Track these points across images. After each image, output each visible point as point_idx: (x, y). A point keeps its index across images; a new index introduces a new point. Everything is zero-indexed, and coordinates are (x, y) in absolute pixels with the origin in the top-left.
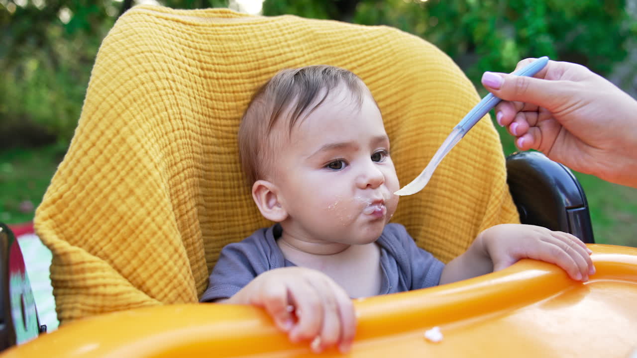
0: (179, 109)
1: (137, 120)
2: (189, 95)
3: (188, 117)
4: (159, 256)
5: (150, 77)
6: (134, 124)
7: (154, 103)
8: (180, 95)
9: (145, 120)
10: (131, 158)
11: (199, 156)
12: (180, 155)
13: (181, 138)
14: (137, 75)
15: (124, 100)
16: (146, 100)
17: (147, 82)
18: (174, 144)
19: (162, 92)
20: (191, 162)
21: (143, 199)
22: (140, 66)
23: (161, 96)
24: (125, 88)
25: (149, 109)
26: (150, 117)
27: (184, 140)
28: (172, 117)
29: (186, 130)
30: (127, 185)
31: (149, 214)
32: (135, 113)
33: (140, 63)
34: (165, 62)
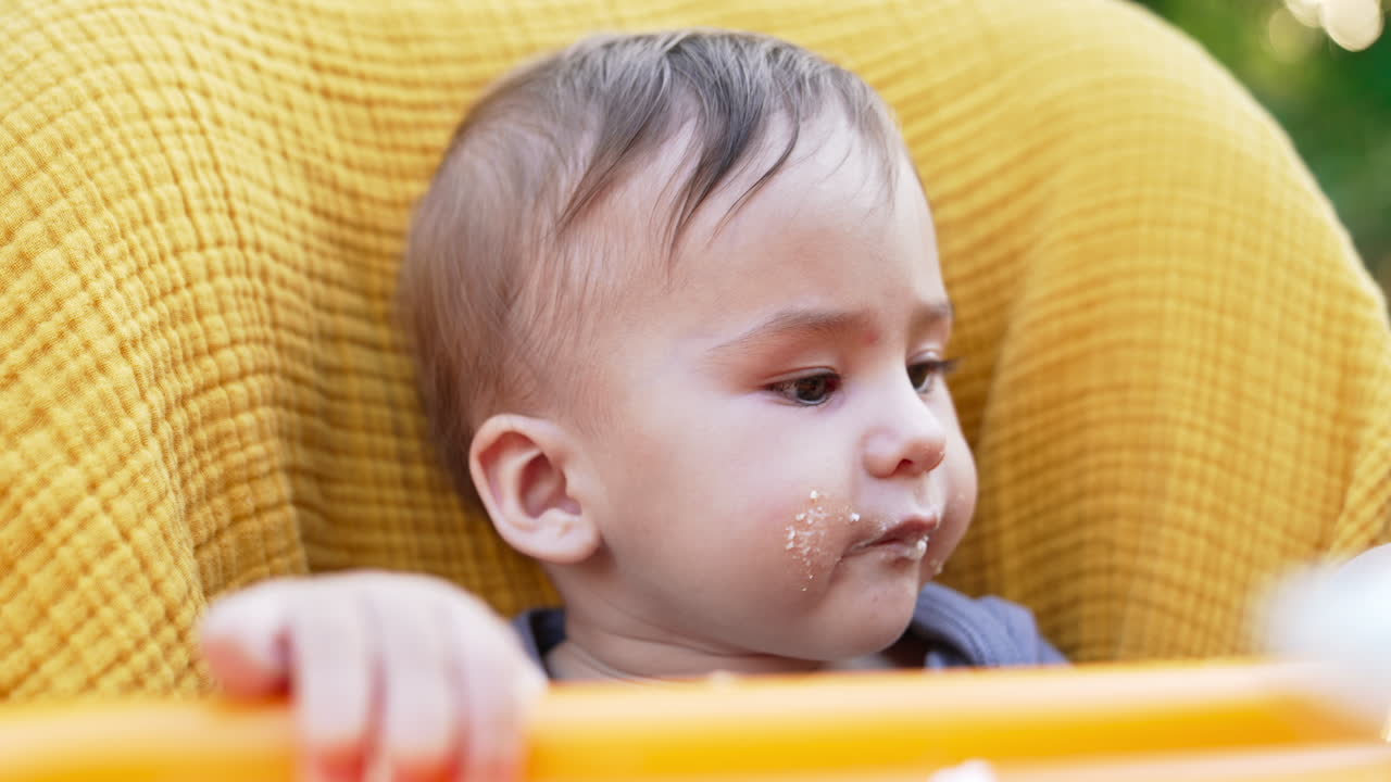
0: (223, 181)
1: (74, 204)
2: (262, 143)
3: (256, 212)
4: (122, 619)
5: (122, 76)
6: (62, 213)
7: (133, 156)
8: (226, 138)
9: (101, 203)
10: (47, 316)
11: (303, 343)
12: (229, 325)
13: (229, 273)
14: (79, 70)
15: (33, 141)
16: (108, 146)
17: (112, 93)
18: (204, 288)
19: (162, 124)
20: (270, 356)
21: (76, 440)
22: (89, 46)
23: (156, 134)
24: (40, 107)
25: (114, 172)
26: (120, 197)
27: (241, 281)
28: (195, 203)
29: (250, 252)
30: (28, 393)
31: (93, 487)
32: (68, 180)
33: (91, 38)
34: (178, 36)
